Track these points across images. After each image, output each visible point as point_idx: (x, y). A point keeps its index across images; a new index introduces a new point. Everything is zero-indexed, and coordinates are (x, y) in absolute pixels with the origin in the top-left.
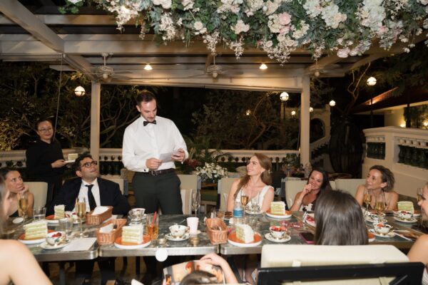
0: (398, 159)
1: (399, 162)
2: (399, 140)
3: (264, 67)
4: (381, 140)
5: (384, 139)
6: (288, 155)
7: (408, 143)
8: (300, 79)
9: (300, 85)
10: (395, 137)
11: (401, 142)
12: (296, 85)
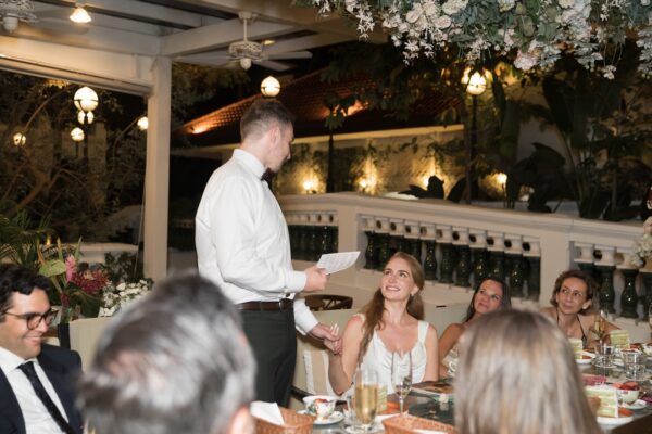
0: (364, 261)
1: (366, 267)
2: (365, 221)
3: (80, 17)
4: (325, 222)
5: (331, 219)
6: (109, 257)
7: (385, 229)
8: (148, 61)
9: (147, 78)
10: (360, 215)
11: (372, 227)
12: (139, 74)
